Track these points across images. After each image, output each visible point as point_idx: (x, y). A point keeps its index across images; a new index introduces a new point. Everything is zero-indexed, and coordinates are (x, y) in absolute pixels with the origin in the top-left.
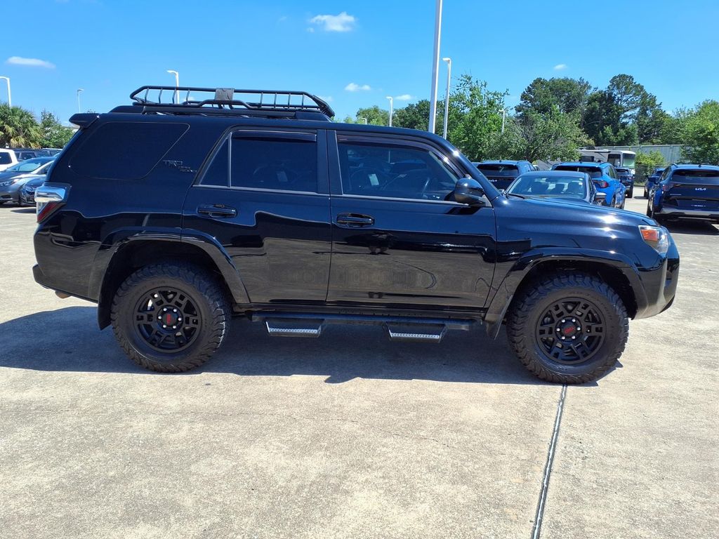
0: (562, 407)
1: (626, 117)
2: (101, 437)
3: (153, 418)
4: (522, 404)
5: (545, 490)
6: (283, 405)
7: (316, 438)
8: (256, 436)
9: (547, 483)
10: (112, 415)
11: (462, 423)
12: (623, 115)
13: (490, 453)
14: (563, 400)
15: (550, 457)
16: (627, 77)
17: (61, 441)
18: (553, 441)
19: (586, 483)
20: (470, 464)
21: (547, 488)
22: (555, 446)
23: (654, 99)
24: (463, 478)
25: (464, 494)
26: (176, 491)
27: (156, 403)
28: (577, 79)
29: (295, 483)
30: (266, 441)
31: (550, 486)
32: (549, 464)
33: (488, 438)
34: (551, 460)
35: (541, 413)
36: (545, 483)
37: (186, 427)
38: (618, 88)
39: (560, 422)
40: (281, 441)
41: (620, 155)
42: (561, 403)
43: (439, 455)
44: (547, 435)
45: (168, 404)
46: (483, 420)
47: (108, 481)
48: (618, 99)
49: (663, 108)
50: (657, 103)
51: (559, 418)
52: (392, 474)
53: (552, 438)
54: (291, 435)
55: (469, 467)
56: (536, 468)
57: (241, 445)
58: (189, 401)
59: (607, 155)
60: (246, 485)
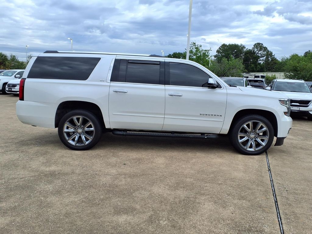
0: (270, 172)
1: (260, 60)
2: (91, 184)
3: (108, 177)
4: (255, 172)
5: (276, 202)
6: (159, 172)
7: (178, 184)
8: (154, 183)
9: (276, 199)
10: (91, 175)
11: (234, 179)
12: (259, 60)
13: (249, 189)
14: (269, 170)
15: (273, 190)
16: (260, 44)
17: (75, 185)
18: (272, 185)
19: (291, 199)
20: (243, 193)
21: (277, 201)
22: (273, 186)
23: (272, 53)
24: (242, 198)
25: (245, 204)
26: (131, 203)
27: (107, 171)
28: (239, 44)
29: (177, 200)
30: (158, 185)
31: (278, 200)
32: (274, 193)
33: (246, 184)
34: (274, 191)
35: (263, 174)
36: (275, 199)
37: (123, 180)
38: (257, 48)
39: (272, 178)
40: (165, 185)
41: (259, 76)
42: (270, 171)
43: (229, 190)
44: (269, 182)
45: (112, 171)
46: (241, 177)
47: (102, 200)
48: (257, 53)
49: (276, 57)
50: (273, 54)
51: (271, 176)
52: (214, 196)
53: (272, 184)
54: (168, 183)
55: (243, 194)
56: (269, 194)
57: (149, 186)
58: (120, 170)
59: (254, 76)
60: (158, 201)
